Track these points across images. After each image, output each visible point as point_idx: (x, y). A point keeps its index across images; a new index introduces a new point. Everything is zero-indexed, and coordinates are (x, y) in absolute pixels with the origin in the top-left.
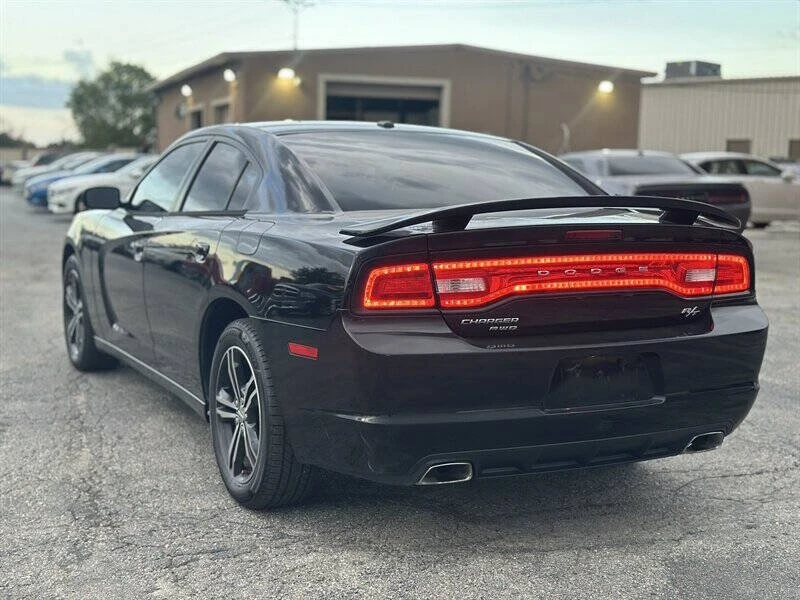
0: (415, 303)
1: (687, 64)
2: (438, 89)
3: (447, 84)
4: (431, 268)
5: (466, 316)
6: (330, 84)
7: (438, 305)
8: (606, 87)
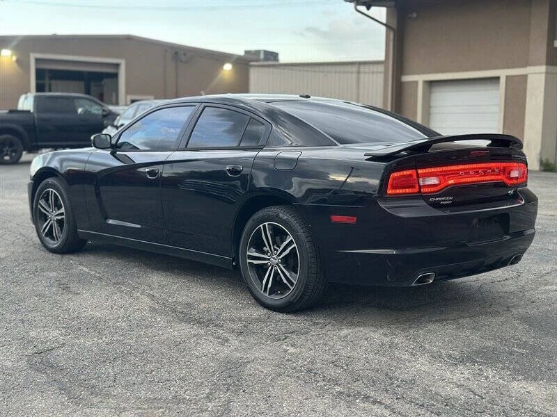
0: (407, 191)
1: (258, 52)
2: (117, 66)
3: (123, 62)
4: (417, 172)
5: (432, 196)
6: (37, 60)
7: (420, 192)
8: (228, 67)
